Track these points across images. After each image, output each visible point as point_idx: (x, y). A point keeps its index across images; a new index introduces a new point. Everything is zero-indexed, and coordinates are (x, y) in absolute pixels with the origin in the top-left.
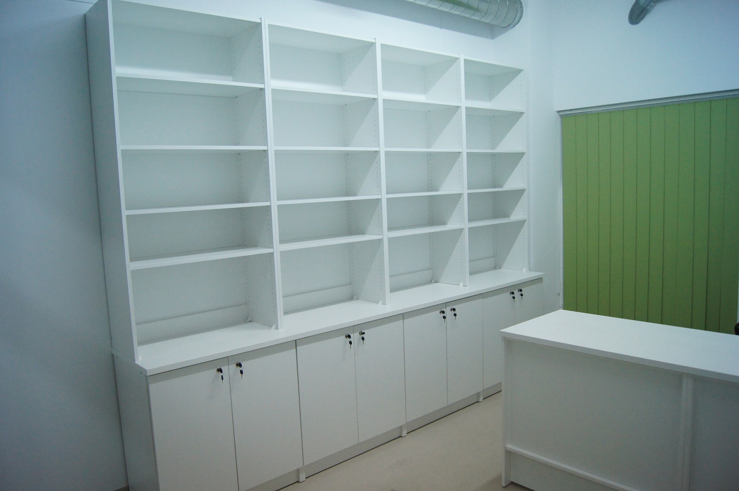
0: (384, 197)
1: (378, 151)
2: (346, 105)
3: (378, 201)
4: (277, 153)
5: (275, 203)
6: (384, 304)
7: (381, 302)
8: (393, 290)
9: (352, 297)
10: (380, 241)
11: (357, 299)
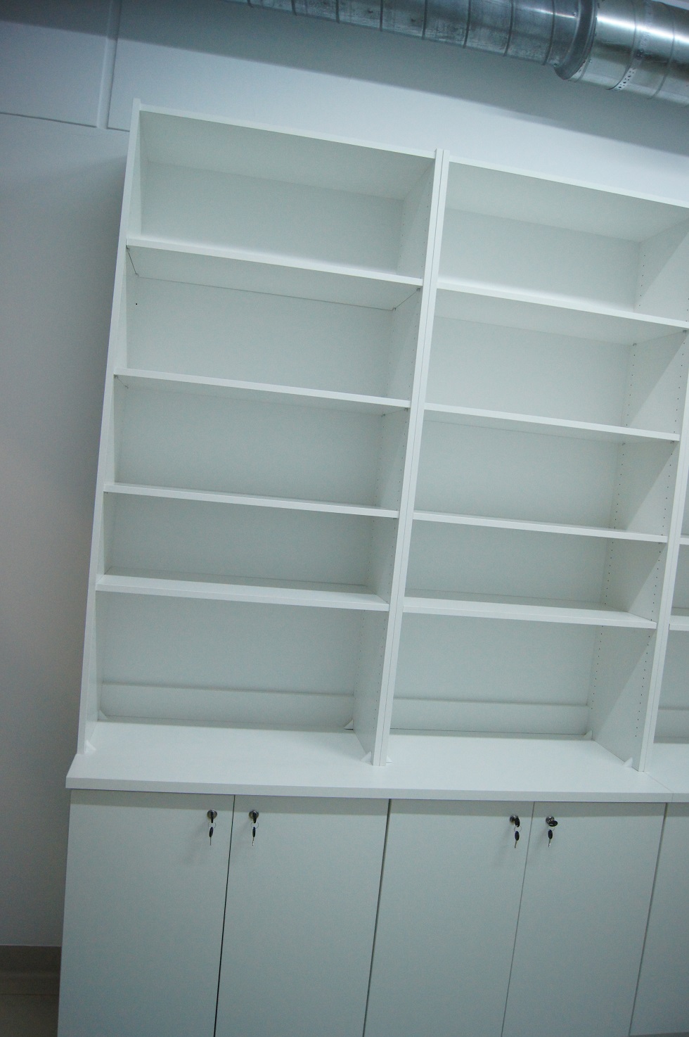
0: (675, 541)
1: (677, 442)
2: (635, 344)
3: (661, 547)
4: (430, 418)
5: (407, 515)
6: (635, 767)
7: (630, 761)
8: (661, 737)
9: (583, 732)
10: (650, 634)
11: (592, 739)
